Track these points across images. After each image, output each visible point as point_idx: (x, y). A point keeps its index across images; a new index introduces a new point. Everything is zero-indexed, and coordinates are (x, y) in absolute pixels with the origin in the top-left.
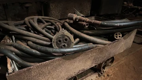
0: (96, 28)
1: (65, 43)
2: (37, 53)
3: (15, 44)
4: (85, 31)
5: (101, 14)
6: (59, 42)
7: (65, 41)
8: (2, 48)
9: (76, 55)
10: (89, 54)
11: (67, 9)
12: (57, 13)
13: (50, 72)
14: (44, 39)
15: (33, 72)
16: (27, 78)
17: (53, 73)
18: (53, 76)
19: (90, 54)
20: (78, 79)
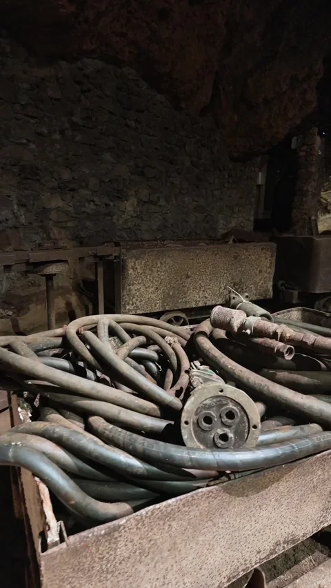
0: (323, 365)
1: (229, 427)
2: (131, 466)
3: (57, 430)
4: (282, 375)
5: (317, 292)
6: (204, 423)
7: (225, 419)
8: (16, 445)
9: (269, 474)
10: (313, 473)
11: (188, 277)
12: (151, 290)
13: (175, 544)
14: (140, 406)
15: (121, 544)
16: (101, 568)
17: (183, 551)
18: (184, 563)
19: (319, 472)
20: (267, 582)
